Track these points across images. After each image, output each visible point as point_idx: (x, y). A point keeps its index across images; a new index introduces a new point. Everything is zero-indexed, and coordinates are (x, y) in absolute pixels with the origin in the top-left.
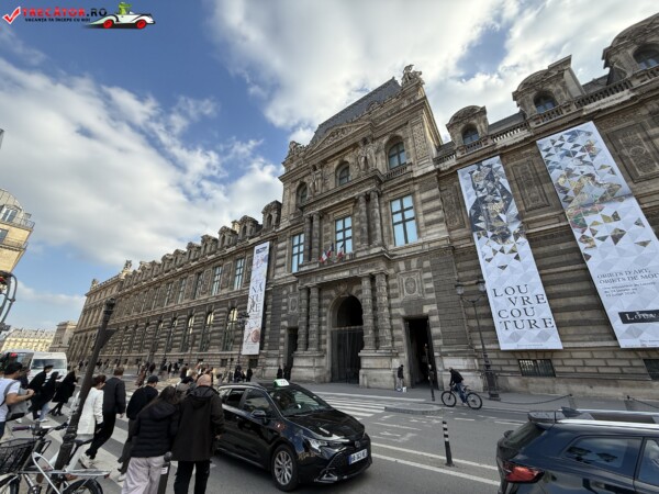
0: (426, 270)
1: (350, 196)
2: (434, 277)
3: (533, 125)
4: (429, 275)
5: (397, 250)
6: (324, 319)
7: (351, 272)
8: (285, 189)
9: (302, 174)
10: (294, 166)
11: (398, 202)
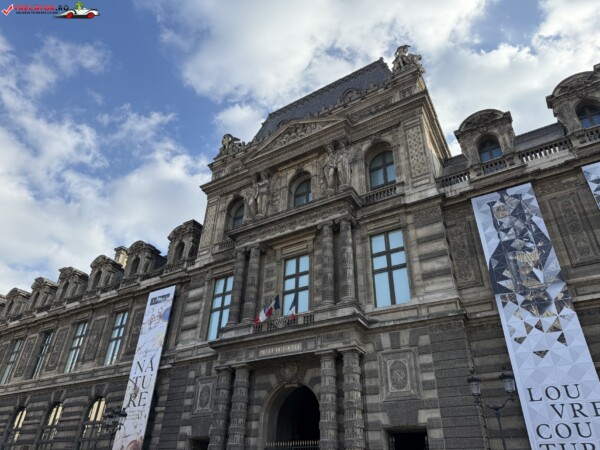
0: (423, 351)
1: (309, 224)
2: (436, 362)
3: (576, 143)
4: (427, 359)
5: (379, 313)
6: (254, 425)
7: (304, 346)
8: (209, 205)
9: (238, 185)
10: (227, 170)
11: (381, 239)
